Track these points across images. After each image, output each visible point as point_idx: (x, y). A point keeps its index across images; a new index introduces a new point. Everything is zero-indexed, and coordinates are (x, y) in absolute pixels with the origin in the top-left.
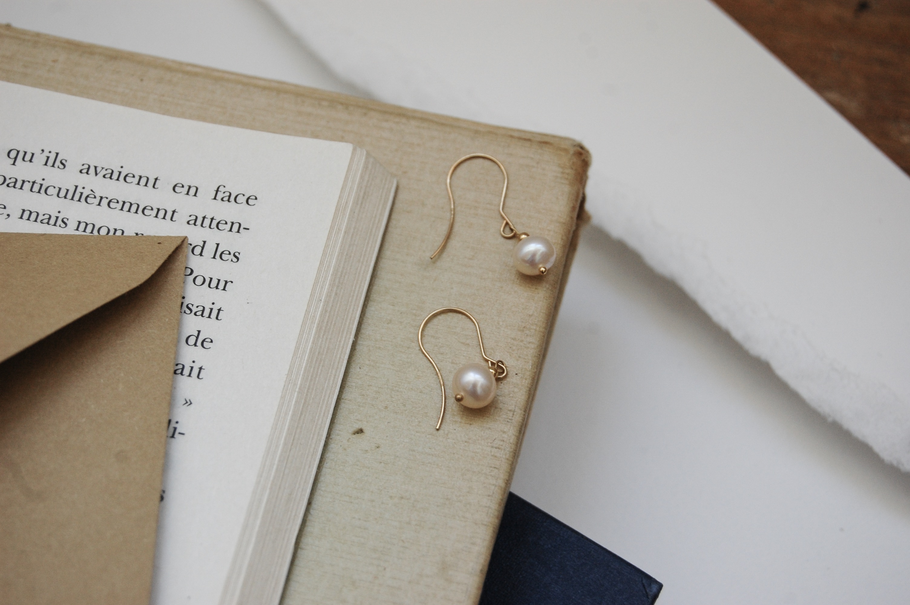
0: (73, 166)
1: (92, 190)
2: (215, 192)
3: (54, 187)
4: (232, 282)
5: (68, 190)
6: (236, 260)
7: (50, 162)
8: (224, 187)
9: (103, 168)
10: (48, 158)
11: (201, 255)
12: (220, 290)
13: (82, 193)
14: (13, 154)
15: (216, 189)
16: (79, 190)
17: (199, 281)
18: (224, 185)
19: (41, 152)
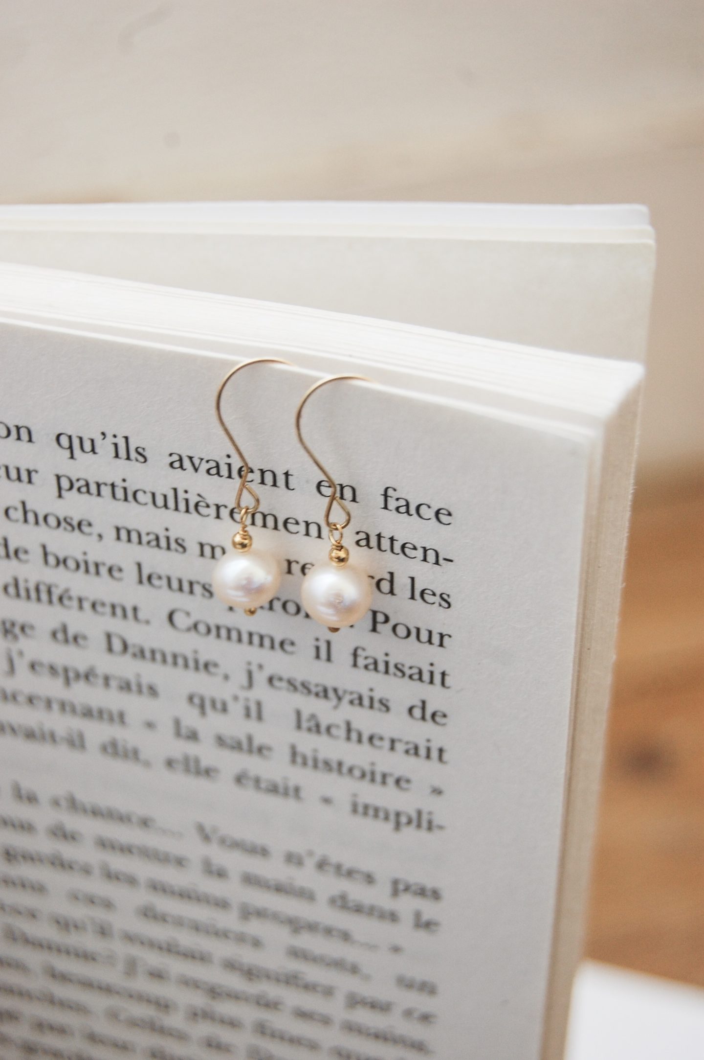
0: (159, 459)
1: (199, 495)
2: (382, 498)
3: (145, 492)
4: (450, 636)
5: (165, 497)
6: (446, 605)
7: (122, 452)
8: (395, 490)
9: (202, 459)
10: (116, 445)
11: (392, 592)
12: (435, 646)
13: (187, 501)
14: (64, 441)
15: (383, 493)
16: (181, 495)
17: (402, 632)
18: (395, 487)
19: (103, 437)
